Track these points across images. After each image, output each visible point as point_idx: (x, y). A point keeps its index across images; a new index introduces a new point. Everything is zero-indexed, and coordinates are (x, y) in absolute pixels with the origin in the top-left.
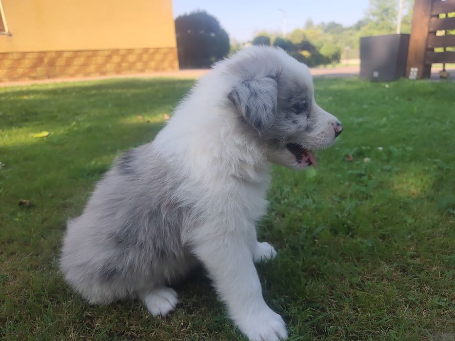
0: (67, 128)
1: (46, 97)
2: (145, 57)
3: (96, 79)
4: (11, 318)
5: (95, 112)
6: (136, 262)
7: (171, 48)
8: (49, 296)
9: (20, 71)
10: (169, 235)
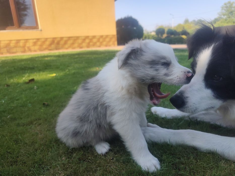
0: (64, 72)
1: (55, 58)
2: (101, 40)
3: (77, 50)
4: (40, 149)
5: (77, 65)
6: (88, 130)
7: (114, 36)
8: (55, 142)
9: (44, 47)
10: (102, 118)
